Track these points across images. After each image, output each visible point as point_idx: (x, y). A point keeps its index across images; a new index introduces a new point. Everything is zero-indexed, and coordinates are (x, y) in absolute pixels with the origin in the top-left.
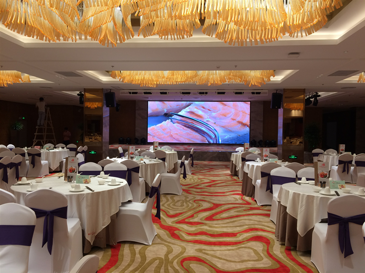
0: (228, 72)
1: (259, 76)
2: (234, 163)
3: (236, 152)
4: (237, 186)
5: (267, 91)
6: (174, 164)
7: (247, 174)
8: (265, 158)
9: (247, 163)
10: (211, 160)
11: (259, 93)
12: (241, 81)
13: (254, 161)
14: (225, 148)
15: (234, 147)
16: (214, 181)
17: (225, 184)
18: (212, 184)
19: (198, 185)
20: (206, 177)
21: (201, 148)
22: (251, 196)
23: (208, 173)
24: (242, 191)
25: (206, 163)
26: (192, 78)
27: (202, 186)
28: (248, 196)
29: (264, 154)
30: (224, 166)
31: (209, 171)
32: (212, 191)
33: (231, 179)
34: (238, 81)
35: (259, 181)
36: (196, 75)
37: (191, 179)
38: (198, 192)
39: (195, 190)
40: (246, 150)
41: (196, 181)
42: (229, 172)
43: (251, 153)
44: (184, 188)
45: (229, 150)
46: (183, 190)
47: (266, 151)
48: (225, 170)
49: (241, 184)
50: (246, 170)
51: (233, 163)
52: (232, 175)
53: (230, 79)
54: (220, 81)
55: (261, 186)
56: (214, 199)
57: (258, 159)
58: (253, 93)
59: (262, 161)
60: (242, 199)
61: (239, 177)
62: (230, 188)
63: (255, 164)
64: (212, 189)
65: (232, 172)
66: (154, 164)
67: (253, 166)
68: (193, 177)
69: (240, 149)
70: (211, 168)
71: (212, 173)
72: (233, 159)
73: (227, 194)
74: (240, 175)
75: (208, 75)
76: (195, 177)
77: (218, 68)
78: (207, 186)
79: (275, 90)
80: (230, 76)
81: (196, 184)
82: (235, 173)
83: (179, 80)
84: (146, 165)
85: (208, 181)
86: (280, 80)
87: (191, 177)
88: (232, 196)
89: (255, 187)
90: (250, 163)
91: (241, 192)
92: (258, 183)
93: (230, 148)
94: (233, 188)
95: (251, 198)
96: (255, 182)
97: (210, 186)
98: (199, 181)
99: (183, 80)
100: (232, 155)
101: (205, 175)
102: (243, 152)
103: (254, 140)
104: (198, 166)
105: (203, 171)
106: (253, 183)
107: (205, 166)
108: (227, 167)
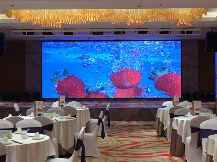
0: (151, 10)
1: (189, 14)
2: (161, 120)
3: (163, 107)
4: (165, 147)
5: (200, 30)
6: (86, 124)
7: (176, 131)
8: (196, 112)
9: (176, 118)
10: (131, 120)
11: (190, 32)
12: (167, 19)
13: (184, 116)
14: (148, 104)
15: (160, 102)
16: (137, 143)
17: (150, 145)
18: (135, 146)
19: (118, 147)
20: (127, 139)
21: (117, 104)
22: (181, 157)
23: (128, 134)
24: (171, 152)
25: (124, 123)
26: (107, 16)
27: (123, 148)
28: (177, 156)
29: (195, 107)
30: (148, 127)
31: (130, 133)
32: (135, 153)
33: (157, 140)
34: (164, 19)
35: (189, 138)
36: (112, 14)
37: (108, 142)
38: (118, 154)
39: (115, 152)
40: (175, 104)
41: (115, 143)
42: (155, 133)
43: (180, 107)
44: (102, 150)
45: (154, 106)
46: (101, 153)
47: (198, 104)
48: (149, 130)
49: (170, 145)
50: (175, 127)
51: (159, 121)
52: (158, 136)
53: (153, 17)
54: (142, 20)
55: (191, 143)
56: (138, 160)
57: (189, 114)
58: (183, 32)
59: (193, 116)
60: (170, 159)
61: (168, 137)
62: (156, 150)
63: (185, 119)
64: (135, 151)
65: (158, 133)
66: (67, 122)
67: (182, 121)
68: (110, 139)
69: (168, 104)
70: (132, 129)
71: (133, 134)
72: (159, 115)
73: (154, 155)
74: (169, 134)
75: (127, 13)
76: (113, 139)
77: (139, 7)
78: (129, 148)
79: (210, 28)
80: (154, 15)
81: (115, 146)
82: (162, 134)
83: (91, 20)
84: (59, 123)
85: (130, 143)
86: (214, 17)
87: (108, 140)
88: (158, 157)
89: (184, 145)
90: (180, 119)
91: (169, 153)
92: (189, 140)
93: (155, 103)
94: (161, 149)
95: (180, 158)
96: (185, 139)
97: (132, 148)
98: (119, 143)
99: (96, 19)
100: (158, 112)
101: (124, 137)
102: (171, 107)
103: (187, 92)
104: (115, 127)
105: (122, 133)
106: (183, 141)
107: (124, 126)
108: (151, 127)
